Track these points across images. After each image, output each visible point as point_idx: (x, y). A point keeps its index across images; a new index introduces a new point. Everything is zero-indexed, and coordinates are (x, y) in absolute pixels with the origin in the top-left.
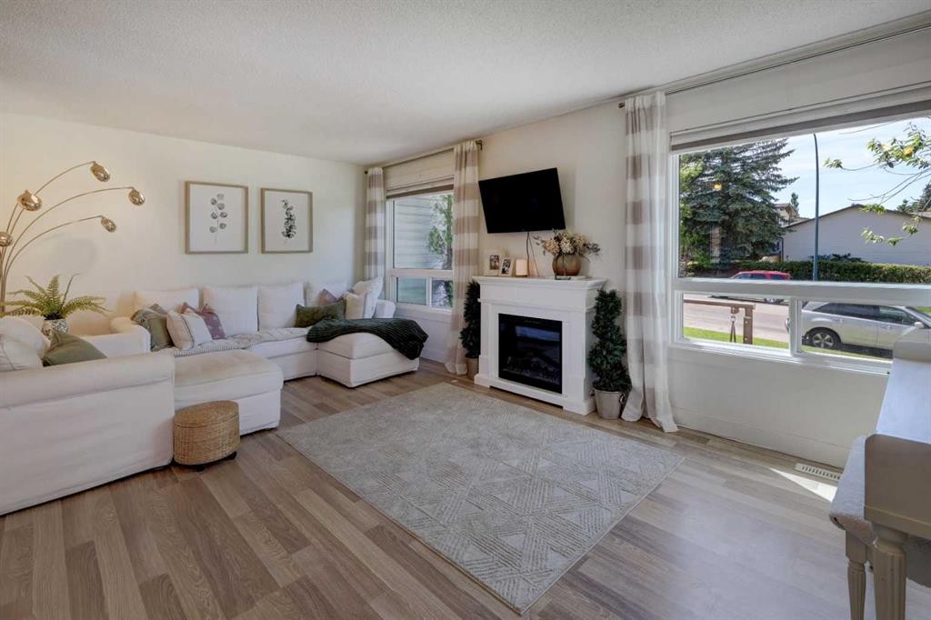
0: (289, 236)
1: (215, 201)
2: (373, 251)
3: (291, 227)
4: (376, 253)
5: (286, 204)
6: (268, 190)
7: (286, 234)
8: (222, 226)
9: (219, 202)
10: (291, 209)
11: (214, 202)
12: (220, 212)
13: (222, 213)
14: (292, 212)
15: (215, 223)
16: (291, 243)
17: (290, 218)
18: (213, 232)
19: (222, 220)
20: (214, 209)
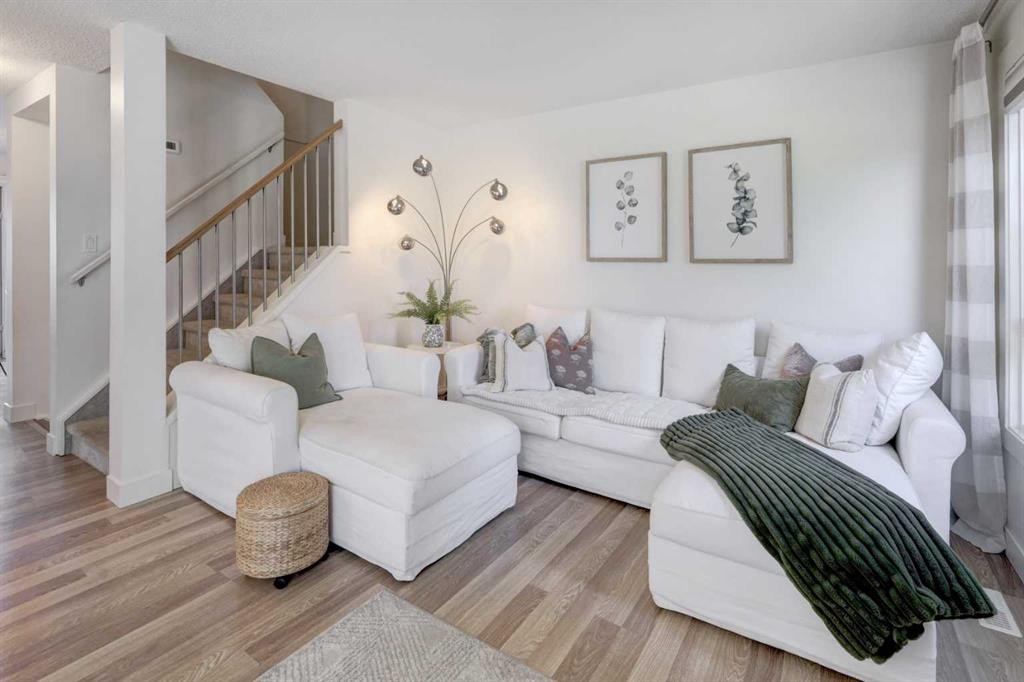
0: (741, 230)
1: (622, 183)
2: (956, 262)
3: (745, 214)
4: (963, 270)
5: (735, 171)
6: (698, 151)
7: (735, 226)
8: (631, 219)
9: (627, 184)
10: (745, 179)
11: (620, 185)
12: (628, 198)
13: (631, 201)
14: (747, 185)
15: (622, 217)
16: (745, 246)
17: (744, 197)
18: (619, 229)
19: (630, 211)
20: (621, 196)
